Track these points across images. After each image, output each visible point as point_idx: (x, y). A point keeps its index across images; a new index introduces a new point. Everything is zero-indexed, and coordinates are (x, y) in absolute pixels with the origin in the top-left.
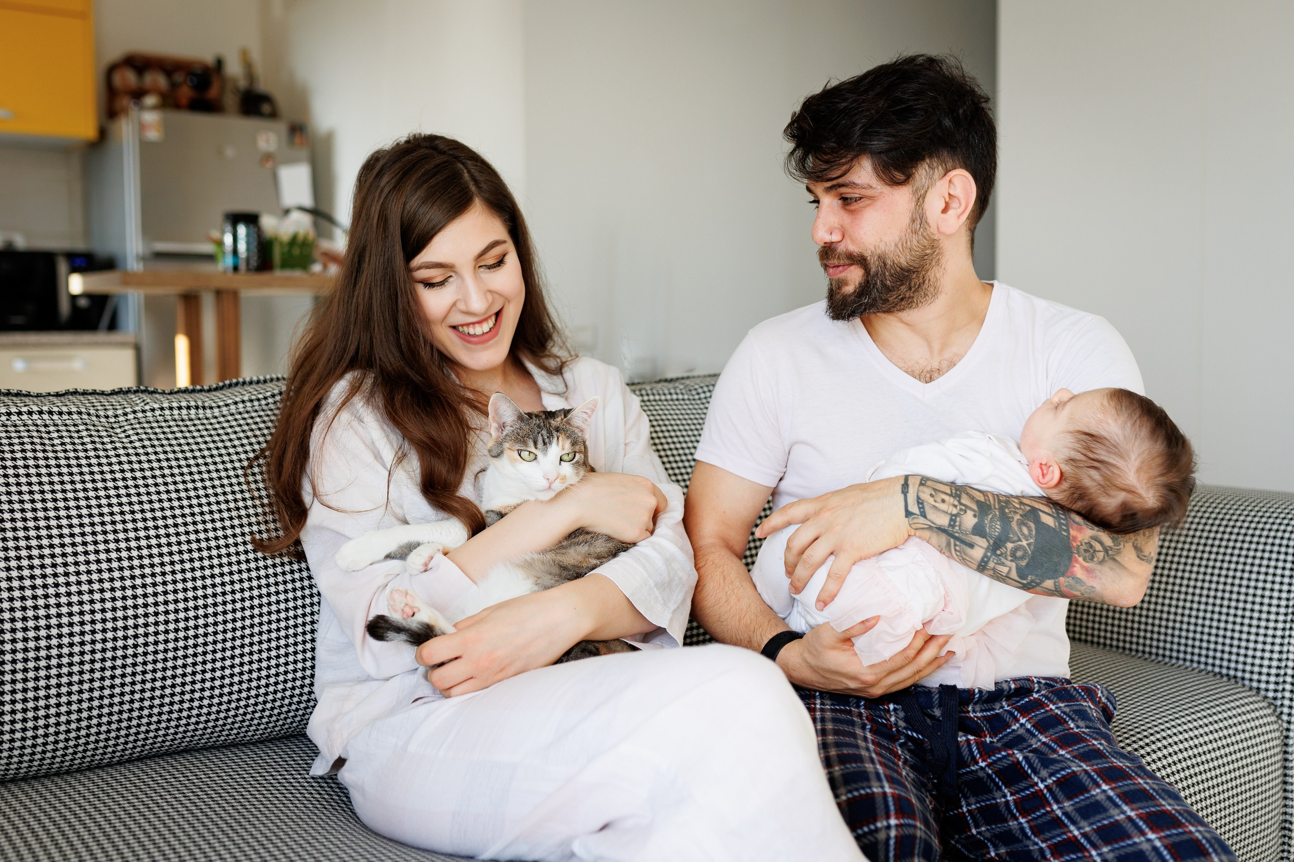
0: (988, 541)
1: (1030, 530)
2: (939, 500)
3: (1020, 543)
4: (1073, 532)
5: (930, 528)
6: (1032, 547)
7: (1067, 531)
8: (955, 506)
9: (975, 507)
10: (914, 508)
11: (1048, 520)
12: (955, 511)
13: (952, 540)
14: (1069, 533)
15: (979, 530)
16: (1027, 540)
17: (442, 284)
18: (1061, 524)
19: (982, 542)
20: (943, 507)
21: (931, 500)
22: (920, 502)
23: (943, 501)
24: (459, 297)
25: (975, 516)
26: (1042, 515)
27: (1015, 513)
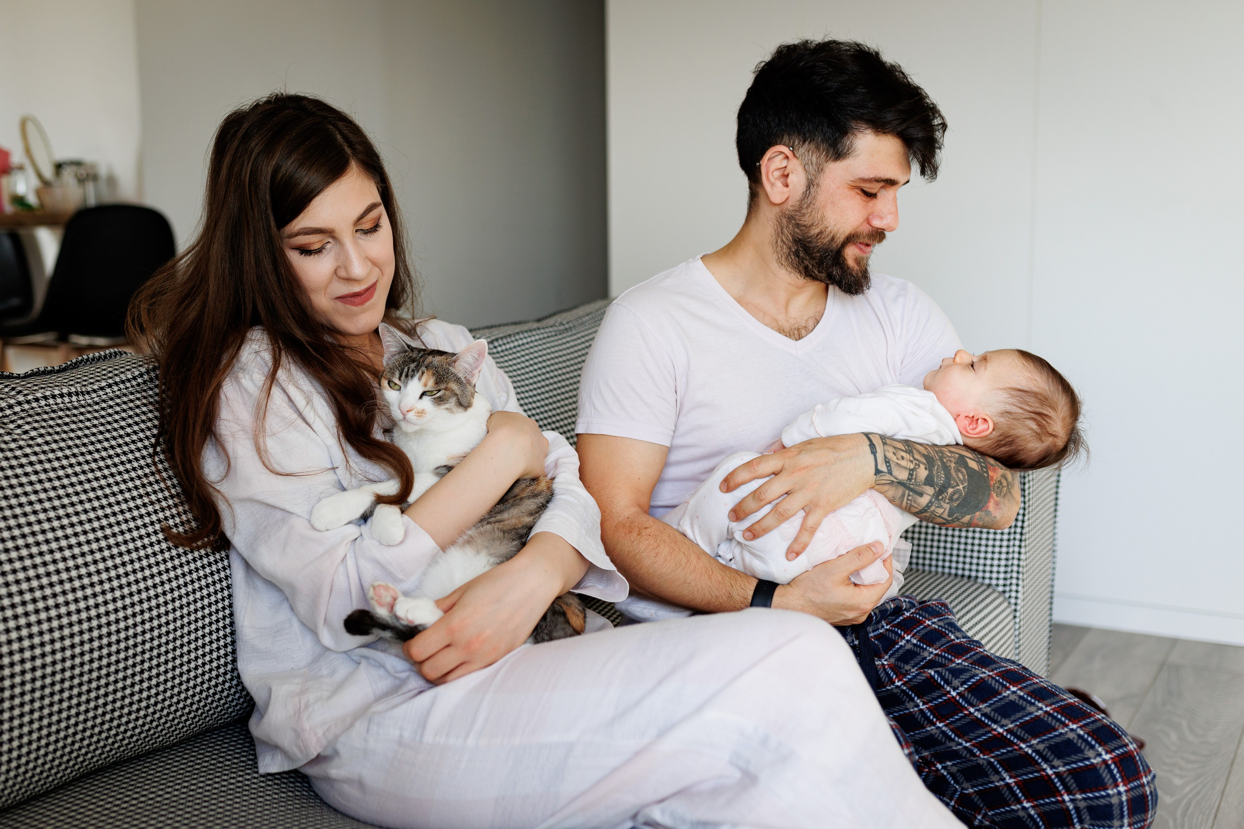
0: (935, 488)
1: (964, 476)
2: (900, 457)
3: (958, 487)
4: (991, 473)
5: (892, 483)
6: (966, 490)
7: (987, 472)
8: (912, 462)
9: (924, 460)
10: (883, 467)
11: (973, 465)
12: (912, 467)
13: (907, 492)
14: (988, 474)
15: (929, 481)
16: (962, 484)
17: (319, 251)
18: (982, 467)
19: (930, 490)
20: (903, 463)
21: (894, 459)
22: (887, 461)
23: (903, 458)
24: (339, 264)
25: (926, 469)
26: (968, 460)
27: (951, 461)
